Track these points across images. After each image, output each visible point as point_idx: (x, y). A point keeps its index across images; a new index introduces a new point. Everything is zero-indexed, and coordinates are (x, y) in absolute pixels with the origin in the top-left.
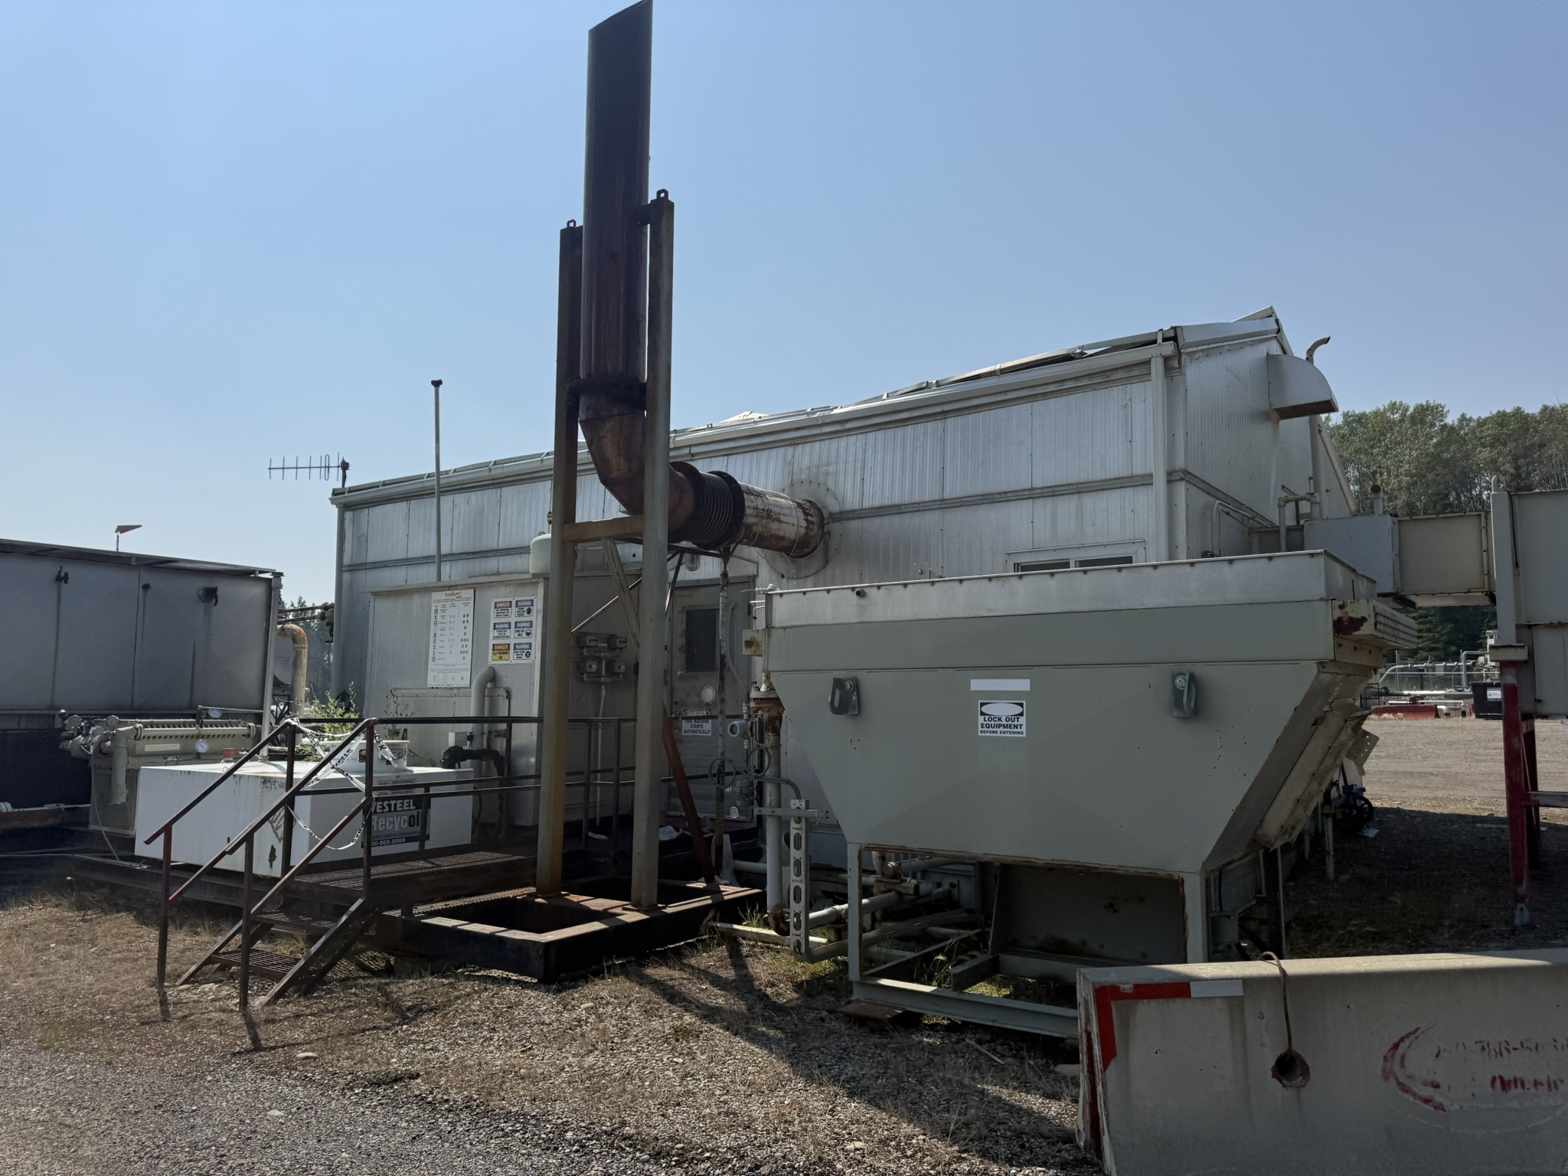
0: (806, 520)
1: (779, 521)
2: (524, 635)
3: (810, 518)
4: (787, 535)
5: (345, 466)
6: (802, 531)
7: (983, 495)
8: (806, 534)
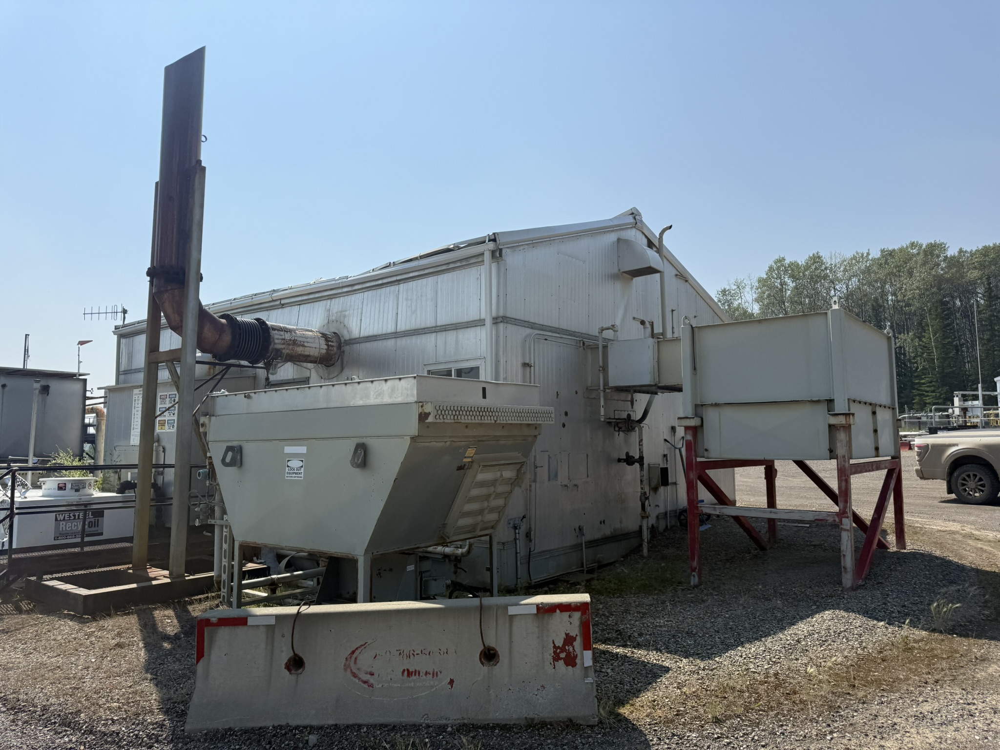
0: (328, 345)
1: (303, 346)
2: (172, 415)
3: (330, 343)
4: (311, 354)
5: (125, 312)
6: (324, 351)
7: (414, 330)
8: (327, 353)
